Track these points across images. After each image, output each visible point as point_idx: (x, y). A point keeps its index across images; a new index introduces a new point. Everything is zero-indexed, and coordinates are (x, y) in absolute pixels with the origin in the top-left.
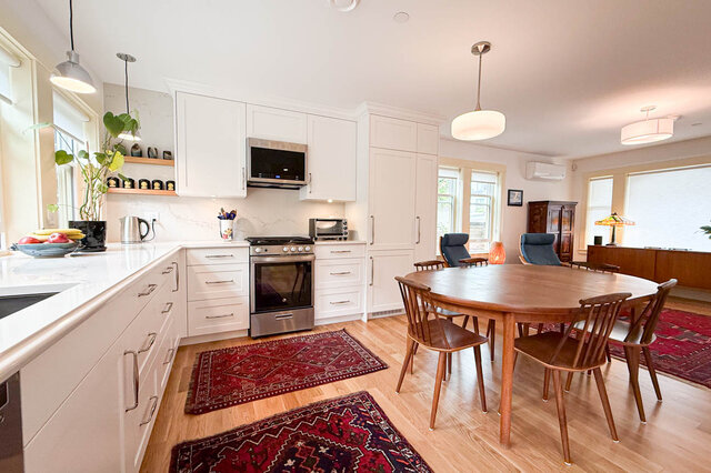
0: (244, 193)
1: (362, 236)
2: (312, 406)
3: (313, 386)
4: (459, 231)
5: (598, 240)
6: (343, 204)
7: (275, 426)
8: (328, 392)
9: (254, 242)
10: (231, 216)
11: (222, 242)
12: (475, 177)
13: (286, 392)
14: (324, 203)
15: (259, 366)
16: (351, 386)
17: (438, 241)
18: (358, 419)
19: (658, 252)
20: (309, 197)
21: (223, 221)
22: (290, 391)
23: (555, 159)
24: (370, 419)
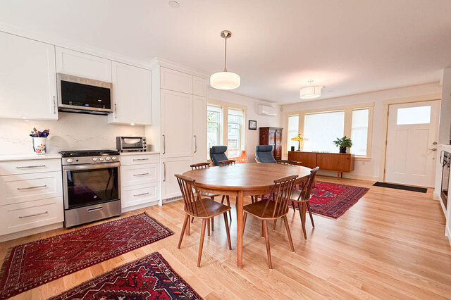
0: (56, 116)
1: (157, 148)
2: (115, 270)
3: (117, 255)
4: (222, 144)
5: (293, 148)
6: (143, 127)
7: (81, 291)
8: (129, 258)
9: (66, 154)
10: (44, 134)
11: (35, 155)
12: (230, 112)
13: (94, 264)
14: (128, 125)
15: (70, 249)
16: (146, 251)
17: (209, 151)
18: (149, 272)
19: (317, 153)
20: (115, 121)
21: (35, 138)
22: (98, 263)
23: (272, 104)
24: (158, 270)
